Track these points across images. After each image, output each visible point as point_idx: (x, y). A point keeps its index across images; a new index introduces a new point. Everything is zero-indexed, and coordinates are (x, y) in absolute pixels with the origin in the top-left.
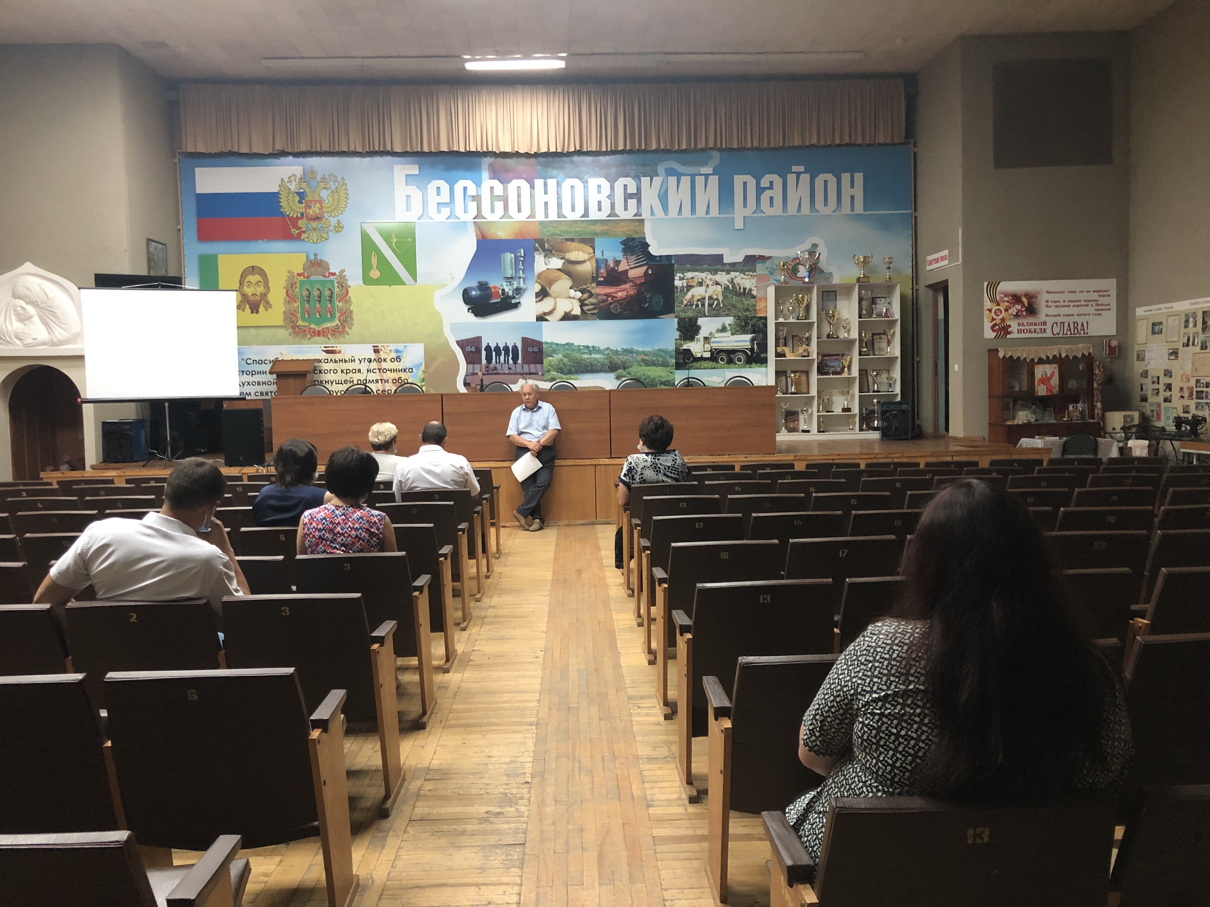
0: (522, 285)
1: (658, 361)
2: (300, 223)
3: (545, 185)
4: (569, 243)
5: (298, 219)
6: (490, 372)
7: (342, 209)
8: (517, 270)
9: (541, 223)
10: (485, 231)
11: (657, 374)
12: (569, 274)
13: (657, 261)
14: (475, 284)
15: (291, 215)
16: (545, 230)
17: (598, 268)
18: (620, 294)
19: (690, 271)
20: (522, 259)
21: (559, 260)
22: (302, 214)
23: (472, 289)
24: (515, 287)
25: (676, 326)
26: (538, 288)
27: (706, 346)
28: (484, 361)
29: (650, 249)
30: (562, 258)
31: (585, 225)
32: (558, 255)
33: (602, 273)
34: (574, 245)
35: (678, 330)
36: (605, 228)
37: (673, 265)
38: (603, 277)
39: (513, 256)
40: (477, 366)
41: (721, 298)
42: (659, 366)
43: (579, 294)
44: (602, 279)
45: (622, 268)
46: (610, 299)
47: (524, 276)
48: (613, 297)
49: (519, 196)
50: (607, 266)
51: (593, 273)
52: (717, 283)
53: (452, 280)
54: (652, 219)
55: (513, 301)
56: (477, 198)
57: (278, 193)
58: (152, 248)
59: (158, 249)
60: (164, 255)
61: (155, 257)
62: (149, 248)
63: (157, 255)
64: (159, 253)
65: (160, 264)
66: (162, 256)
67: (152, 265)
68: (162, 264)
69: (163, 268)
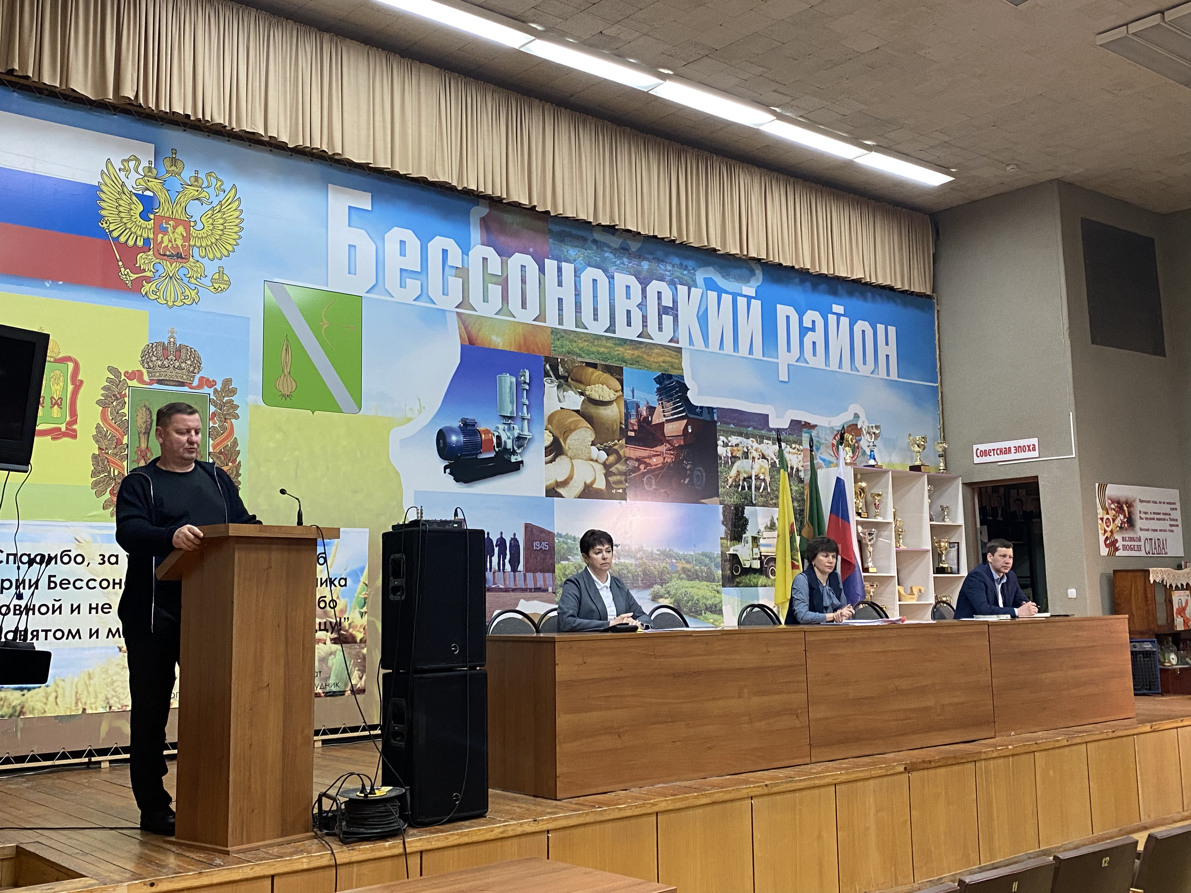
0: (526, 432)
1: (702, 572)
2: (141, 259)
3: (560, 269)
4: (591, 370)
5: (136, 250)
7: (230, 248)
8: (519, 405)
9: (554, 331)
10: (474, 332)
11: (701, 593)
12: (589, 419)
13: (697, 414)
14: (456, 424)
15: (122, 239)
16: (558, 343)
17: (627, 416)
18: (654, 459)
19: (733, 433)
20: (527, 387)
21: (578, 396)
22: (147, 241)
23: (451, 430)
24: (516, 435)
25: (721, 518)
26: (548, 439)
27: (756, 550)
29: (689, 394)
30: (582, 394)
31: (610, 344)
32: (576, 388)
33: (633, 425)
34: (598, 373)
35: (723, 523)
36: (636, 353)
37: (716, 422)
38: (633, 430)
39: (514, 380)
41: (768, 480)
42: (702, 580)
43: (603, 455)
44: (632, 434)
45: (657, 419)
46: (642, 467)
47: (529, 417)
48: (647, 465)
49: (523, 281)
50: (639, 414)
51: (621, 423)
52: (764, 457)
53: (420, 412)
54: (690, 349)
55: (513, 459)
56: (462, 272)
57: (98, 188)
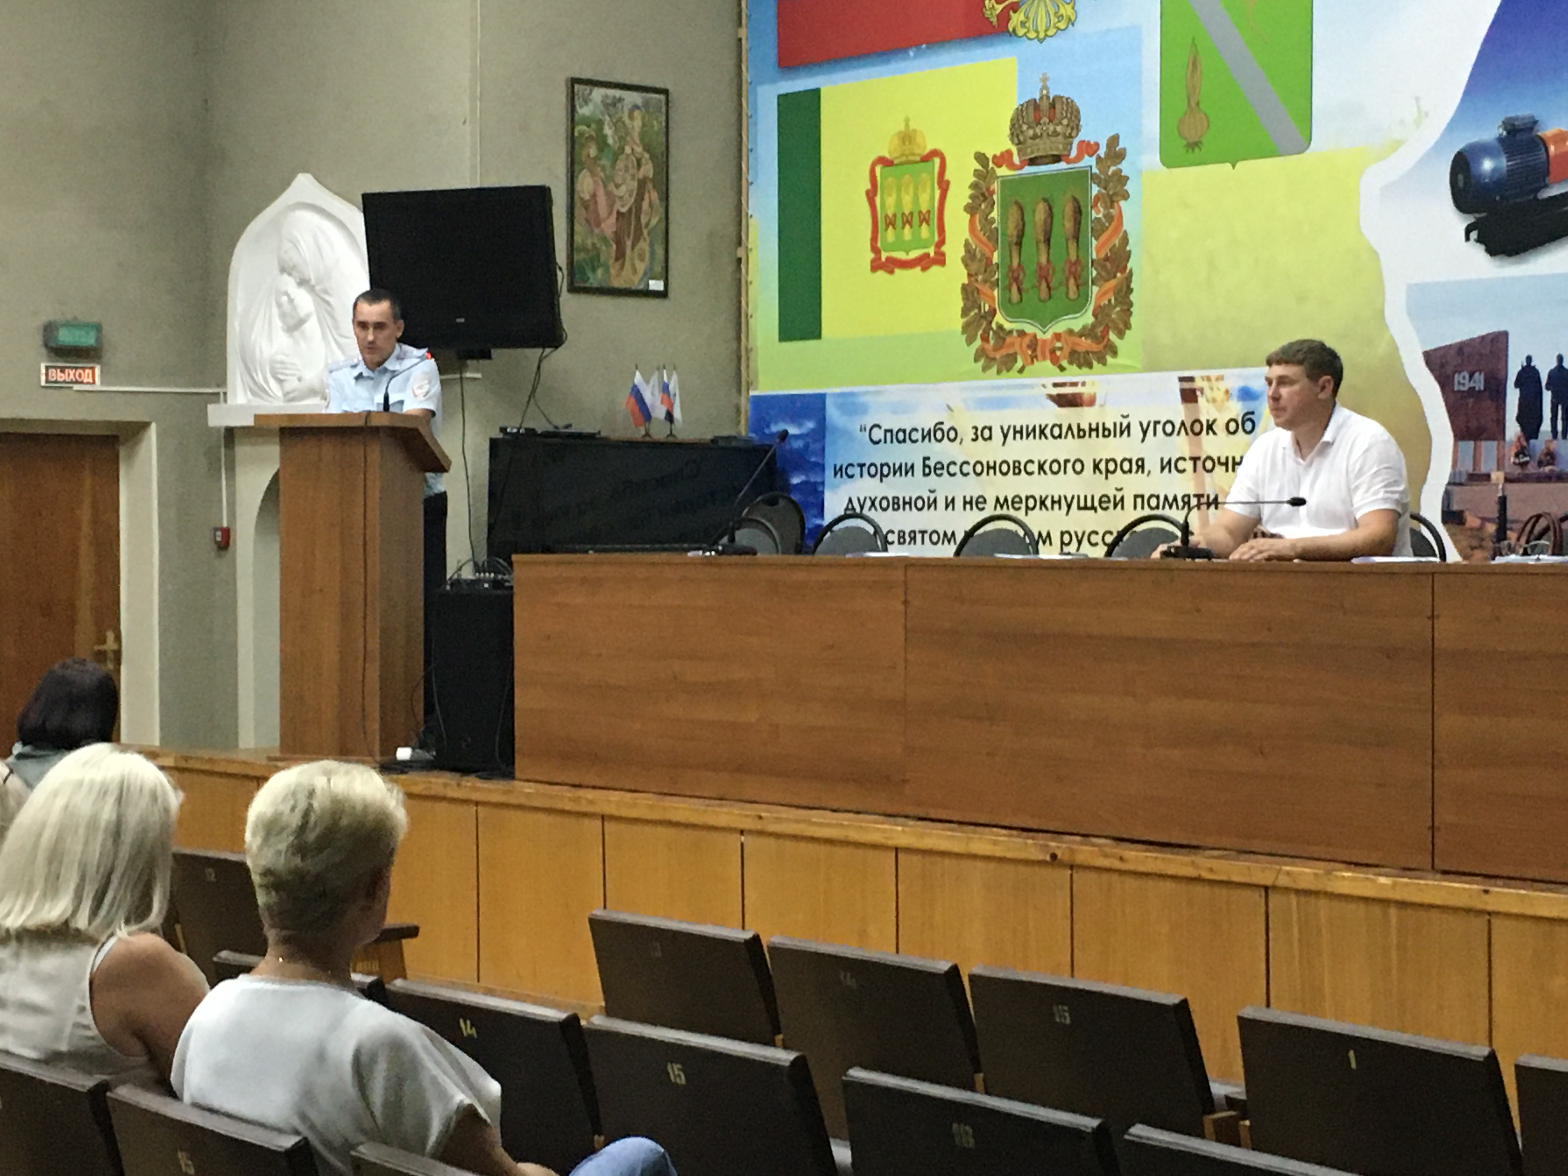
6: (1532, 469)
14: (1492, 133)
23: (1484, 150)
28: (1513, 429)
40: (1489, 448)
58: (591, 106)
59: (622, 107)
60: (655, 123)
61: (608, 131)
62: (578, 107)
63: (615, 125)
64: (626, 118)
65: (633, 150)
66: (644, 125)
67: (589, 156)
68: (639, 149)
69: (643, 161)
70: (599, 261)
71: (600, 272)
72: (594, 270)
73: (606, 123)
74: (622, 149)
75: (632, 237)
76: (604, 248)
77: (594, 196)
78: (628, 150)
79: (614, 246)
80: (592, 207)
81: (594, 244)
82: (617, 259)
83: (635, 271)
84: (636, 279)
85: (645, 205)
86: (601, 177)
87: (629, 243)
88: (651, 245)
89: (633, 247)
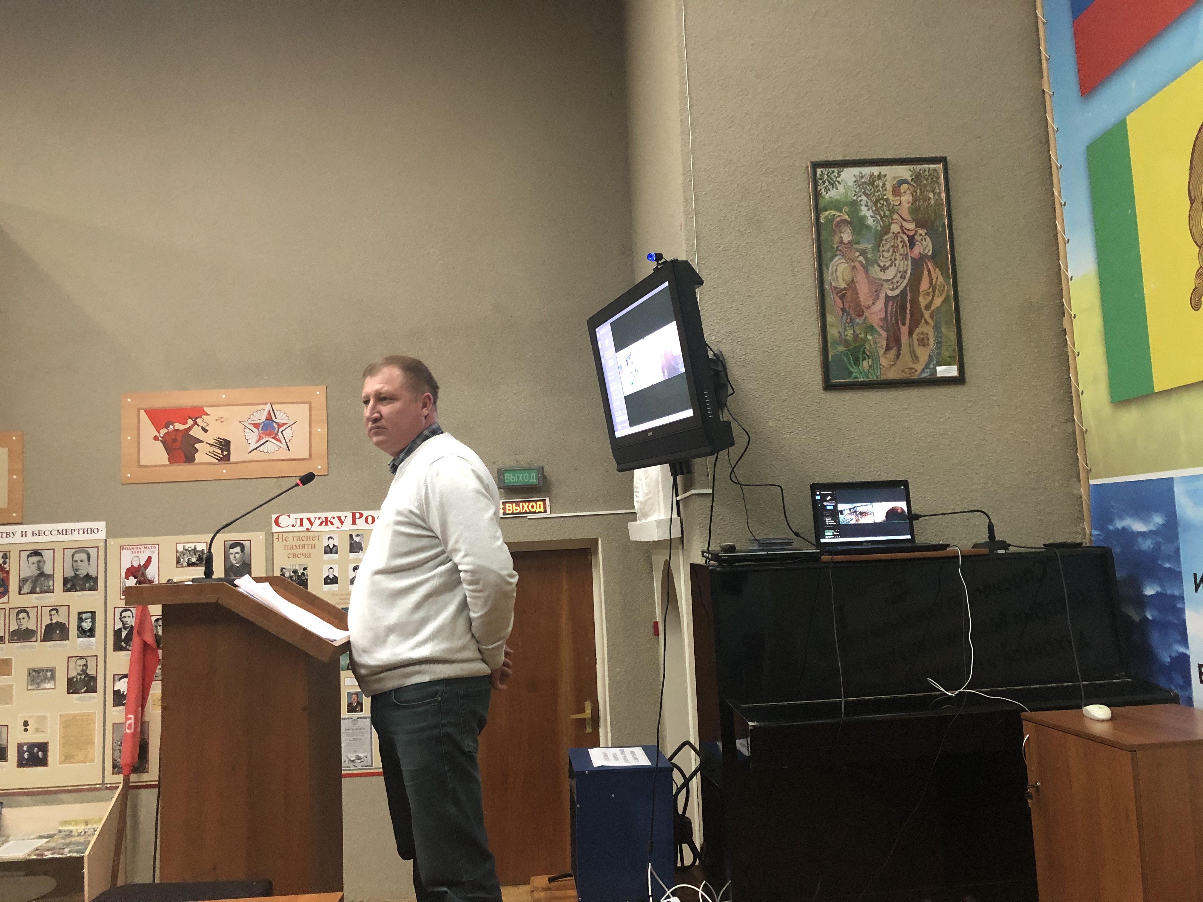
58: (841, 188)
59: (884, 184)
60: (931, 195)
61: (865, 211)
62: (824, 193)
63: (875, 204)
64: (889, 195)
65: (902, 227)
66: (915, 200)
67: (842, 242)
68: (912, 226)
69: (918, 238)
70: (864, 352)
71: (865, 364)
72: (857, 362)
73: (863, 203)
74: (886, 230)
75: (908, 321)
76: (869, 337)
77: (851, 283)
78: (895, 228)
79: (884, 334)
80: (849, 295)
81: (856, 337)
82: (888, 348)
83: (915, 358)
84: (919, 367)
85: (924, 285)
86: (860, 262)
87: (904, 330)
88: (937, 328)
89: (911, 333)
